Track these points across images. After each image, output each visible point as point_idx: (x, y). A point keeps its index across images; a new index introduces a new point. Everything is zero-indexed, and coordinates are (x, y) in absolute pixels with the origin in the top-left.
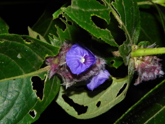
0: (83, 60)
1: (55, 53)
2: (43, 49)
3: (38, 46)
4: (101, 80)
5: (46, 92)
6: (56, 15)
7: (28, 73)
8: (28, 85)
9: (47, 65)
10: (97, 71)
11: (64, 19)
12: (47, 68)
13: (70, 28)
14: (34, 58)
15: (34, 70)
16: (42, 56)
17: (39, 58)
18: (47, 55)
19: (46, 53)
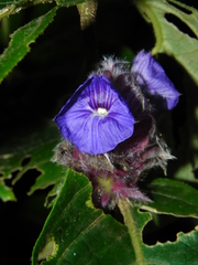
0: (102, 112)
1: (82, 184)
2: (71, 213)
3: (65, 225)
4: (154, 73)
5: (183, 212)
6: (5, 193)
7: (133, 253)
8: (165, 254)
9: (117, 208)
10: (130, 79)
11: (14, 174)
12: (124, 206)
13: (38, 161)
14: (96, 238)
15: (128, 240)
16: (90, 216)
17: (95, 224)
18: (89, 203)
19: (83, 204)
